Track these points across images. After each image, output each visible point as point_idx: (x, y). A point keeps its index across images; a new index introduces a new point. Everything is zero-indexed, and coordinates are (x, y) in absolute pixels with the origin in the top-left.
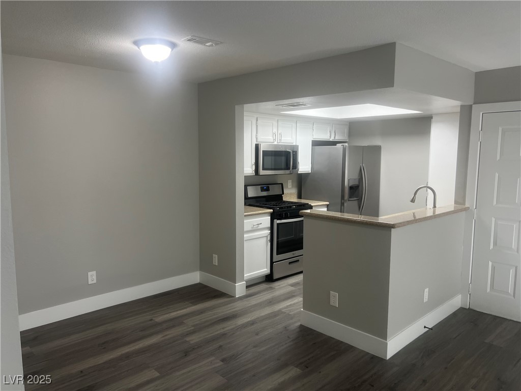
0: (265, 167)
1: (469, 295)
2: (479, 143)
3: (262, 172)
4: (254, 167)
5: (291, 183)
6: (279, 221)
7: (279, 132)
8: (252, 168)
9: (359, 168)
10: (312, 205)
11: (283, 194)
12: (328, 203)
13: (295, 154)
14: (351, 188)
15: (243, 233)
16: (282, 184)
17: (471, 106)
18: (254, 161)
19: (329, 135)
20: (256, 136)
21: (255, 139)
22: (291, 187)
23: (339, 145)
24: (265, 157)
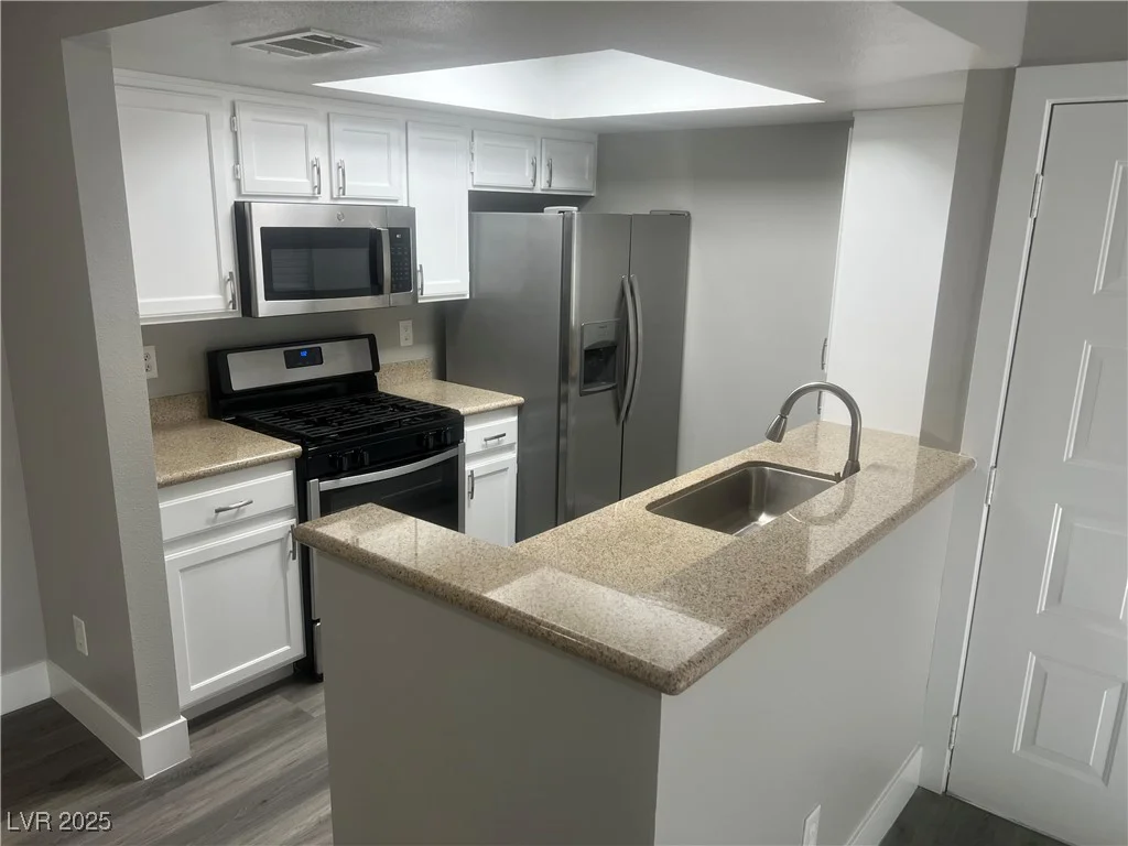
0: (277, 286)
1: (949, 753)
2: (1030, 221)
3: (265, 307)
4: (232, 288)
5: (410, 331)
6: (327, 485)
7: (336, 159)
8: (224, 293)
9: (619, 287)
10: (462, 411)
11: (376, 367)
12: (518, 400)
13: (403, 238)
14: (590, 354)
15: (157, 546)
16: (372, 339)
17: (1009, 74)
18: (229, 264)
19: (528, 172)
20: (236, 172)
21: (231, 187)
22: (410, 342)
23: (552, 212)
24: (275, 254)
